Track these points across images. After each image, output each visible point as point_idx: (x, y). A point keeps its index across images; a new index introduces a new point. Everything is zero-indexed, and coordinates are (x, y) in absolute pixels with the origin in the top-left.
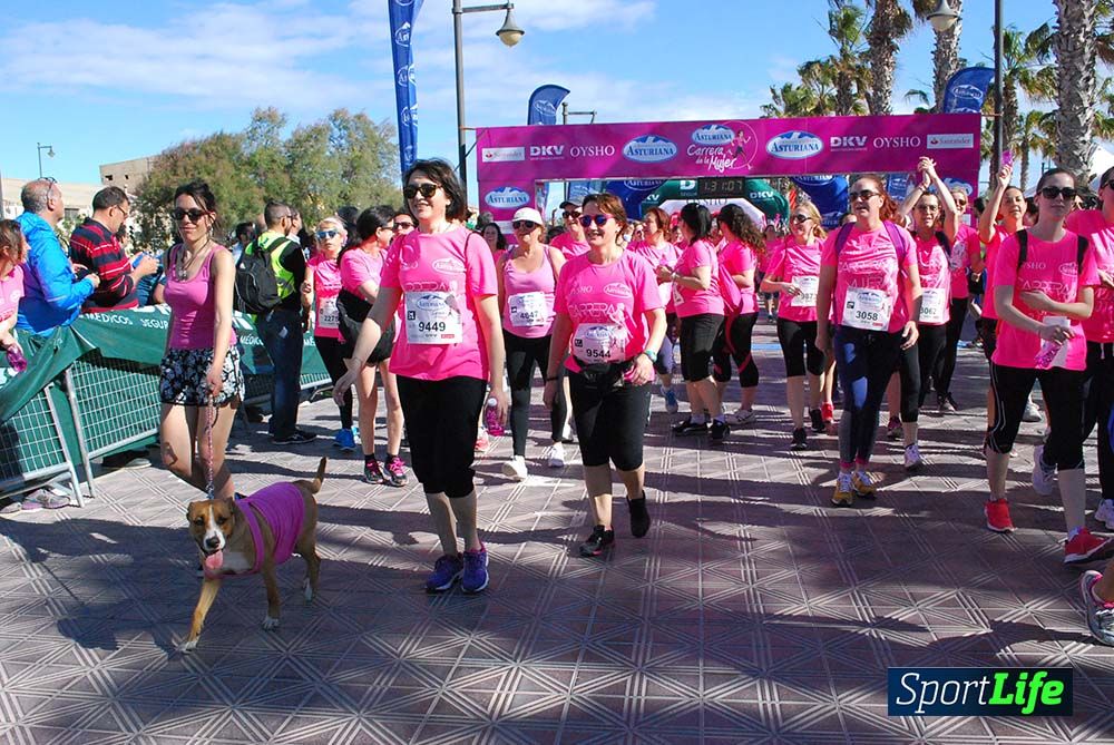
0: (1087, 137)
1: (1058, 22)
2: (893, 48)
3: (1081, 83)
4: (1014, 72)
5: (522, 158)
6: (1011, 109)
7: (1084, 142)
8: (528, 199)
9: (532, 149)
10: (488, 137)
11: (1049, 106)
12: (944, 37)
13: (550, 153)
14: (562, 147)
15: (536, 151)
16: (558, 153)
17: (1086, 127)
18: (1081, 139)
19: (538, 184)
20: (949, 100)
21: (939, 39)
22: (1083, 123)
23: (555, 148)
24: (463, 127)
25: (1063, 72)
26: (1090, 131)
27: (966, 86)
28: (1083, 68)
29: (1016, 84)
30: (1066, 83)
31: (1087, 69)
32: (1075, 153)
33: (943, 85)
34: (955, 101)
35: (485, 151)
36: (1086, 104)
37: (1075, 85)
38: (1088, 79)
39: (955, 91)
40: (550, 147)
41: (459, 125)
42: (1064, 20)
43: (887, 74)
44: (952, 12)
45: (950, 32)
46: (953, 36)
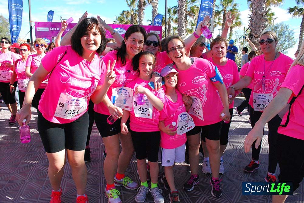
0: (184, 33)
1: (178, 6)
2: (143, 9)
3: (183, 21)
4: (170, 17)
5: (48, 31)
6: (170, 26)
7: (183, 34)
8: (50, 41)
9: (51, 28)
10: (38, 24)
11: (177, 26)
12: (154, 7)
13: (56, 30)
14: (59, 28)
15: (52, 29)
16: (58, 30)
17: (184, 31)
18: (183, 33)
19: (52, 38)
20: (155, 23)
21: (153, 8)
22: (183, 30)
23: (57, 28)
24: (31, 21)
25: (179, 18)
26: (185, 32)
27: (158, 19)
28: (183, 17)
29: (171, 20)
30: (180, 21)
31: (184, 18)
32: (182, 37)
33: (154, 19)
34: (157, 23)
35: (38, 28)
36: (184, 26)
37: (182, 21)
38: (184, 20)
39: (156, 20)
40: (56, 28)
41: (30, 21)
42: (180, 6)
43: (142, 15)
44: (156, 2)
45: (156, 6)
46: (156, 8)
